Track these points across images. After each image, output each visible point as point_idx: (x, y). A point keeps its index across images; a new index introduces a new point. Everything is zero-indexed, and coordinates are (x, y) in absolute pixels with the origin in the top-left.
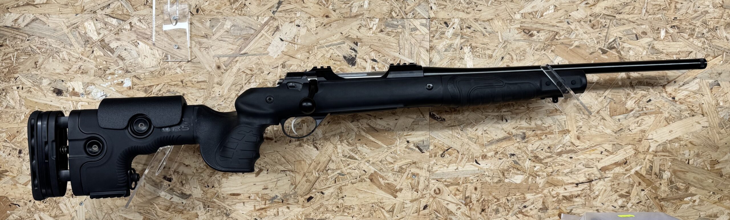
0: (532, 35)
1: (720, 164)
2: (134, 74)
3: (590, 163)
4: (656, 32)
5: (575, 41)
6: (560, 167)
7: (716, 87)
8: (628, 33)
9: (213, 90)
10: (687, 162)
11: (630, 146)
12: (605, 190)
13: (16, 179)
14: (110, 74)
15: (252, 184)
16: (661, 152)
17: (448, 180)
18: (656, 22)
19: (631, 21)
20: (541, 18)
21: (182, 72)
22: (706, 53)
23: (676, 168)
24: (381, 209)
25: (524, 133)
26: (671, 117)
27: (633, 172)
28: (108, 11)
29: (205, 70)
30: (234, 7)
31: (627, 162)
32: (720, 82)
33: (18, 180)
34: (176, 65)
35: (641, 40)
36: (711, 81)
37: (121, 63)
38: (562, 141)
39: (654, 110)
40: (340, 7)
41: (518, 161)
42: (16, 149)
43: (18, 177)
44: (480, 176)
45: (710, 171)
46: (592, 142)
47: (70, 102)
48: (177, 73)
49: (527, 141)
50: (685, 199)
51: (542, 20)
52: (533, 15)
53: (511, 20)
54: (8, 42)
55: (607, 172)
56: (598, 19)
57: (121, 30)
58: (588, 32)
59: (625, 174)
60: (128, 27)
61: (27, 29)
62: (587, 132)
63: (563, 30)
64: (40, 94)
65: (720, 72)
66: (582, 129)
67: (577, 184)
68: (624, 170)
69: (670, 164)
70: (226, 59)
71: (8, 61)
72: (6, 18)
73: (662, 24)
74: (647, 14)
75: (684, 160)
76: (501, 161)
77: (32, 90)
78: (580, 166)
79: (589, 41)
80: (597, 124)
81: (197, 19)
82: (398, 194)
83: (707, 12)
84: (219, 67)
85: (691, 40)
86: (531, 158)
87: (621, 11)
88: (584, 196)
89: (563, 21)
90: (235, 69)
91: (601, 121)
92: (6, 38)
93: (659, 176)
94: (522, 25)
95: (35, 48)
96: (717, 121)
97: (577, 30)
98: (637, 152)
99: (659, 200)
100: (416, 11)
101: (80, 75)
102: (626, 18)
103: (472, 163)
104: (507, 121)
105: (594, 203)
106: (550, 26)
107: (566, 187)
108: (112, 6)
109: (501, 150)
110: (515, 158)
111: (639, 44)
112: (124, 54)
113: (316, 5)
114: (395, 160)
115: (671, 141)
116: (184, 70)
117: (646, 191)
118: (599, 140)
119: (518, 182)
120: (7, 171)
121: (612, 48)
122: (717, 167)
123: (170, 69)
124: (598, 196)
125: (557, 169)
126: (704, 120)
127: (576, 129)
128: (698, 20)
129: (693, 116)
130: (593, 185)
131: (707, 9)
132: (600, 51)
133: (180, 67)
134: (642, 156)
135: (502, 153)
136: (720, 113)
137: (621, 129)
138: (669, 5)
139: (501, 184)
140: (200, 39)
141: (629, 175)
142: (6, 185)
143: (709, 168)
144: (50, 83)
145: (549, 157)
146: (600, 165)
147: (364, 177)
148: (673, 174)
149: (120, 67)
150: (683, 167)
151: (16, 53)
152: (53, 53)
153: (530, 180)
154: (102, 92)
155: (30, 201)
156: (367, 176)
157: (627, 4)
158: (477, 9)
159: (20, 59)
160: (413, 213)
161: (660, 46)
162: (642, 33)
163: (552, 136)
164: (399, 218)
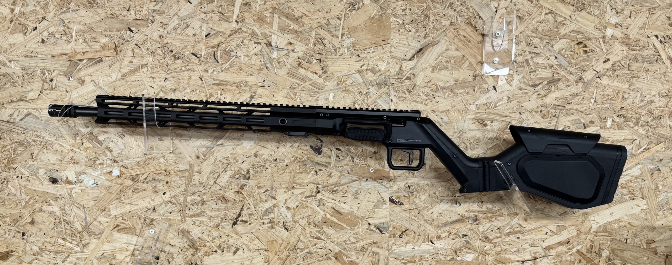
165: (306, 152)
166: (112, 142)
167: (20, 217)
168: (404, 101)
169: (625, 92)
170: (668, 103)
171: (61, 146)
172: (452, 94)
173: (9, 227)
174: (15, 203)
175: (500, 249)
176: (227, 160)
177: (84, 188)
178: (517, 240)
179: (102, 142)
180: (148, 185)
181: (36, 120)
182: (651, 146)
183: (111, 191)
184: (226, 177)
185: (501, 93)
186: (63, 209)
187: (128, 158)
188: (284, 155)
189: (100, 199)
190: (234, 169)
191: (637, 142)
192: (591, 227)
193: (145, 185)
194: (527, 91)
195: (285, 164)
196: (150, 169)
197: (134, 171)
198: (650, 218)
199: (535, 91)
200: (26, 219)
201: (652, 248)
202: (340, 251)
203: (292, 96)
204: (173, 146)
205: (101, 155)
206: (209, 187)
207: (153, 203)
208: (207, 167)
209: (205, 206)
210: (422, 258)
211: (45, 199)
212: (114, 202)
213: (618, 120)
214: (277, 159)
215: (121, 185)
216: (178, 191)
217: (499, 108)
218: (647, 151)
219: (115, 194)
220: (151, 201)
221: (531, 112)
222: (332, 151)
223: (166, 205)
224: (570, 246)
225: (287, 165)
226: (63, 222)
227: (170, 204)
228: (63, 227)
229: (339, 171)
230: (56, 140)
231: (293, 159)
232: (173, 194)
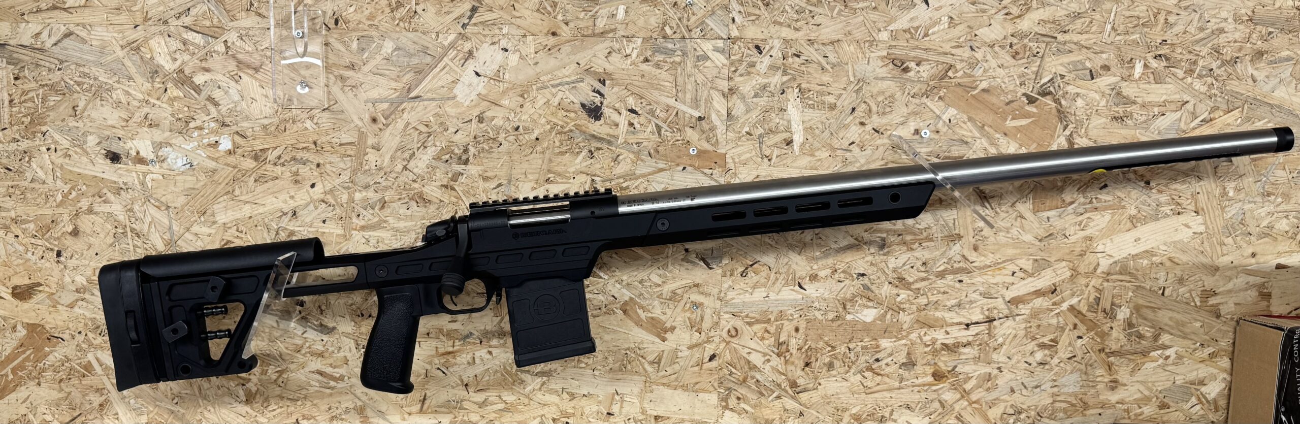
0: (906, 70)
1: (1218, 297)
2: (235, 128)
3: (993, 291)
4: (1127, 65)
5: (981, 81)
6: (940, 297)
7: (1225, 164)
8: (1076, 67)
9: (366, 158)
10: (1161, 292)
11: (1064, 264)
12: (1015, 336)
13: (56, 297)
14: (196, 128)
16: (1116, 274)
17: (750, 315)
18: (1128, 47)
19: (1083, 46)
20: (926, 39)
21: (315, 127)
22: (1212, 105)
23: (1141, 302)
24: (640, 358)
26: (1139, 215)
27: (1065, 306)
28: (187, 20)
29: (352, 125)
30: (398, 16)
31: (1056, 290)
33: (58, 300)
34: (305, 115)
35: (1098, 80)
37: (212, 109)
38: (947, 253)
39: (1110, 203)
40: (577, 18)
41: (869, 285)
42: (52, 250)
43: (58, 294)
44: (805, 308)
45: (1200, 307)
46: (998, 256)
47: (134, 174)
48: (306, 129)
49: (888, 252)
50: (1152, 354)
51: (926, 43)
52: (910, 33)
53: (872, 43)
54: (26, 71)
55: (1021, 306)
56: (1026, 41)
57: (210, 54)
58: (1005, 65)
59: (1052, 310)
60: (221, 48)
61: (56, 49)
62: (992, 239)
63: (962, 61)
64: (84, 159)
66: (982, 233)
67: (968, 325)
68: (1050, 303)
69: (1131, 294)
70: (385, 106)
71: (30, 104)
72: (20, 30)
73: (1139, 51)
74: (1113, 34)
75: (1156, 289)
76: (842, 284)
77: (70, 152)
78: (975, 296)
79: (1006, 80)
80: (1009, 225)
81: (336, 36)
82: (668, 335)
83: (1222, 31)
84: (374, 120)
85: (1189, 80)
86: (892, 280)
87: (1067, 28)
88: (978, 345)
89: (964, 44)
90: (400, 125)
91: (1016, 220)
92: (23, 65)
93: (1110, 314)
94: (890, 51)
95: (72, 83)
96: (1220, 223)
97: (987, 61)
98: (1075, 273)
99: (1106, 354)
100: (708, 25)
101: (146, 129)
102: (1075, 40)
103: (792, 287)
105: (995, 356)
106: (939, 54)
107: (948, 329)
108: (193, 12)
109: (841, 266)
110: (865, 280)
111: (1095, 87)
112: (217, 94)
113: (535, 14)
114: (664, 280)
115: (1135, 257)
116: (317, 124)
117: (1085, 340)
118: (1010, 252)
119: (869, 319)
120: (40, 285)
121: (1045, 94)
122: (1213, 301)
123: (294, 122)
124: (1001, 345)
125: (935, 300)
126: (1198, 222)
127: (972, 233)
128: (1204, 45)
129: (1179, 214)
130: (995, 327)
131: (1223, 25)
132: (1024, 99)
133: (311, 118)
134: (1083, 281)
135: (843, 272)
136: (1227, 209)
137: (1050, 235)
138: (1155, 18)
139: (839, 322)
140: (341, 72)
141: (1058, 311)
142: (40, 306)
143: (1198, 304)
144: (99, 143)
145: (923, 279)
146: (1009, 295)
147: (613, 306)
148: (1134, 312)
149: (211, 117)
150: (1152, 300)
151: (41, 91)
152: (100, 92)
153: (888, 316)
154: (185, 158)
155: (80, 333)
156: (618, 306)
157: (1078, 15)
158: (813, 22)
159: (49, 100)
160: (692, 367)
161: (1132, 91)
162: (1102, 67)
163: (932, 244)
164: (668, 373)
165: (572, 115)
166: (219, 87)
167: (53, 221)
168: (757, 22)
169: (1171, 12)
170: (1250, 35)
171: (127, 93)
172: (847, 10)
173: (33, 241)
174: (43, 196)
175: (925, 301)
176: (427, 126)
177: (168, 172)
178: (958, 285)
179: (201, 87)
180: (283, 169)
181: (81, 46)
182: (1216, 114)
183: (216, 178)
184: (425, 158)
185: (936, 9)
186: (131, 210)
187: (247, 118)
188: (534, 121)
189: (197, 192)
190: (441, 143)
191: (1189, 106)
192: (1098, 264)
193: (279, 170)
194: (986, 7)
195: (534, 136)
196: (288, 139)
197: (258, 142)
198: (1208, 249)
199: (1000, 7)
200: (64, 226)
201: (1212, 306)
202: (631, 299)
203: (549, 8)
204: (329, 98)
205: (199, 111)
206: (394, 175)
207: (292, 202)
208: (391, 139)
209: (387, 211)
210: (781, 315)
211: (97, 190)
212: (222, 199)
213: (1156, 65)
214: (519, 127)
215: (234, 167)
216: (338, 181)
217: (933, 37)
218: (1208, 124)
219: (223, 184)
220: (288, 199)
221: (992, 46)
222: (620, 114)
223: (316, 208)
224: (1058, 298)
225: (537, 139)
226: (129, 234)
227: (324, 205)
228: (130, 242)
229: (633, 152)
230: (118, 82)
231: (549, 127)
232: (329, 187)
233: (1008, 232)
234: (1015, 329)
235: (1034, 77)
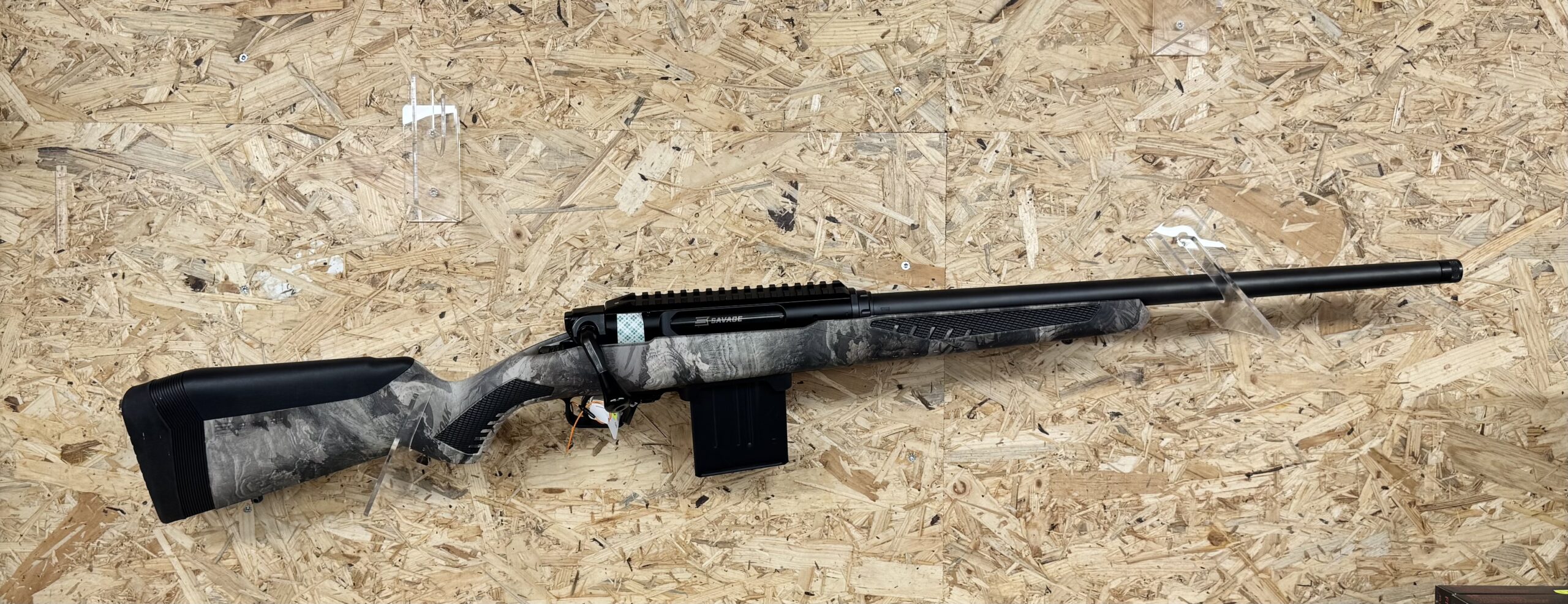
0: (1160, 166)
1: (1549, 436)
2: (348, 247)
3: (1277, 433)
4: (1421, 158)
5: (1250, 178)
6: (1213, 440)
7: (1546, 274)
8: (1361, 161)
9: (508, 280)
10: (1480, 430)
11: (1361, 397)
12: (1307, 488)
13: (116, 458)
14: (301, 247)
15: (587, 469)
16: (1425, 409)
17: (981, 465)
18: (1422, 137)
19: (1368, 137)
20: (1181, 130)
21: (446, 243)
22: (1526, 204)
23: (1456, 443)
24: (845, 521)
25: (1141, 370)
26: (1448, 337)
27: (1365, 449)
28: (292, 118)
29: (492, 241)
30: (549, 110)
31: (1352, 430)
32: (1553, 265)
33: (119, 462)
34: (434, 230)
35: (1389, 176)
36: (1534, 262)
37: (321, 224)
38: (1219, 387)
39: (1412, 323)
40: (764, 109)
41: (1126, 427)
42: (114, 399)
43: (120, 455)
44: (1048, 457)
45: (1528, 448)
46: (1281, 389)
47: (221, 304)
48: (436, 246)
49: (1147, 386)
50: (1473, 507)
51: (1181, 134)
52: (1163, 123)
53: (1118, 135)
54: (91, 180)
55: (1311, 450)
56: (1301, 131)
57: (319, 158)
58: (1278, 159)
59: (1349, 455)
60: (333, 151)
61: (129, 154)
62: (1272, 368)
63: (1226, 155)
64: (159, 287)
65: (1555, 243)
66: (1261, 361)
67: (1249, 475)
68: (1347, 446)
69: (1443, 433)
70: (531, 217)
71: (93, 221)
72: (86, 132)
73: (1435, 142)
74: (1403, 122)
75: (1474, 427)
76: (1093, 427)
77: (141, 279)
78: (1256, 439)
79: (1280, 177)
80: (1292, 351)
81: (473, 135)
82: (880, 493)
83: (1531, 117)
84: (518, 235)
85: (1496, 175)
86: (1154, 421)
87: (1348, 116)
88: (1263, 500)
89: (1227, 136)
90: (550, 239)
91: (1300, 344)
92: (87, 173)
93: (1420, 459)
94: (1140, 145)
95: (147, 194)
96: (1545, 345)
97: (1255, 155)
98: (1375, 410)
99: (1418, 507)
100: (920, 116)
101: (238, 249)
102: (1359, 129)
103: (1031, 431)
104: (1105, 344)
105: (1283, 513)
106: (1198, 147)
107: (1225, 480)
108: (300, 108)
109: (1091, 404)
110: (1121, 421)
111: (1385, 185)
112: (327, 207)
113: (713, 106)
114: (873, 423)
115: (1445, 387)
116: (449, 240)
117: (1392, 490)
118: (1296, 383)
119: (1127, 470)
120: (96, 443)
121: (1326, 193)
122: (1543, 440)
123: (421, 238)
124: (1290, 499)
125: (1208, 444)
126: (1518, 344)
127: (1248, 362)
128: (1512, 133)
129: (1495, 334)
130: (1282, 477)
131: (1532, 110)
132: (1302, 200)
133: (442, 234)
134: (1385, 418)
135: (1093, 411)
136: (1552, 328)
137: (1343, 362)
138: (1451, 102)
139: (1091, 474)
140: (480, 178)
141: (1356, 455)
142: (96, 471)
143: (1526, 444)
144: (179, 266)
145: (1192, 419)
146: (1297, 437)
147: (811, 458)
148: (1448, 455)
149: (320, 233)
150: (1469, 440)
151: (108, 204)
152: (182, 205)
153: (1151, 465)
154: (285, 285)
155: (145, 503)
156: (817, 457)
157: (1361, 101)
158: (1046, 111)
159: (118, 215)
160: (910, 532)
161: (1429, 189)
162: (1392, 161)
163: (1200, 376)
164: (880, 541)
165: (759, 224)
166: (330, 198)
167: (116, 364)
168: (979, 112)
169: (1470, 96)
170: (1564, 121)
171: (216, 206)
172: (1086, 97)
173: (91, 388)
174: (106, 333)
175: (1195, 446)
176: (582, 240)
177: (264, 301)
178: (1234, 425)
179: (308, 198)
180: (407, 295)
181: (160, 149)
182: (1531, 215)
183: (323, 308)
184: (579, 279)
185: (1192, 95)
186: (215, 349)
187: (364, 235)
188: (712, 233)
189: (300, 325)
190: (599, 261)
191: (1499, 206)
192: (1402, 398)
193: (401, 296)
194: (1251, 92)
195: (712, 251)
196: (413, 259)
197: (376, 263)
198: (1533, 377)
199: (1268, 91)
200: (130, 370)
201: (1542, 446)
203: (729, 99)
204: (463, 210)
205: (303, 227)
206: (541, 300)
207: (416, 335)
208: (538, 258)
210: (1019, 466)
211: (173, 325)
212: (329, 333)
213: (1456, 158)
214: (693, 240)
215: (346, 294)
216: (473, 309)
217: (1190, 128)
218: (1522, 227)
219: (332, 316)
220: (411, 332)
221: (1260, 138)
222: (816, 222)
223: (446, 342)
224: (1355, 440)
225: (716, 254)
227: (455, 339)
229: (833, 268)
230: (205, 193)
231: (730, 239)
232: (461, 316)
233: (1291, 360)
234: (1306, 478)
235: (1312, 173)
